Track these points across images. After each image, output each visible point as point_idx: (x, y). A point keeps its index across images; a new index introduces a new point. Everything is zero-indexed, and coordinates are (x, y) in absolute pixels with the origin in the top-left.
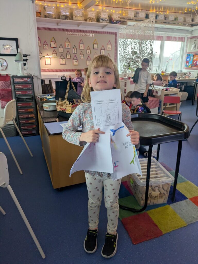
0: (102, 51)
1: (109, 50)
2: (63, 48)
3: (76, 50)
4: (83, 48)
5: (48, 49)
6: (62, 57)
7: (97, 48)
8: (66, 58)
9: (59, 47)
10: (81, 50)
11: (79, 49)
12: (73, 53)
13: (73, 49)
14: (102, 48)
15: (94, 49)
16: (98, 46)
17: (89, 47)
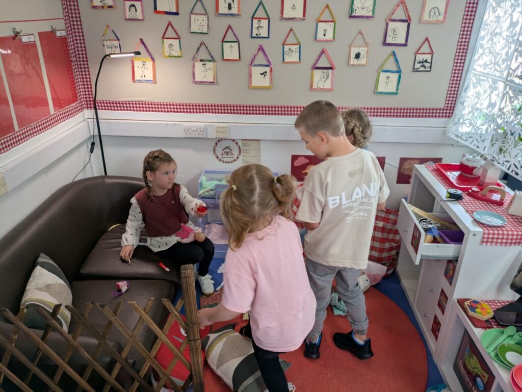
0: (392, 25)
1: (429, 23)
2: (206, 14)
3: (264, 23)
4: (299, 13)
5: (142, 20)
6: (204, 54)
7: (370, 14)
8: (217, 56)
9: (191, 13)
10: (290, 24)
11: (282, 18)
12: (252, 37)
13: (253, 18)
14: (392, 13)
15: (351, 17)
16: (374, 5)
17: (327, 10)
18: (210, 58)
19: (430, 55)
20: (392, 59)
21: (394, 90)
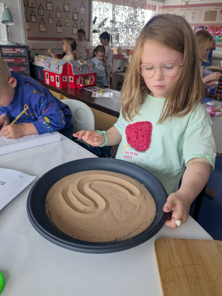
0: (74, 14)
3: (42, 11)
7: (69, 11)
8: (30, 21)
10: (50, 12)
11: (47, 10)
13: (39, 9)
14: (74, 11)
15: (65, 11)
16: (69, 8)
17: (58, 9)
18: (27, 21)
19: (83, 24)
20: (75, 24)
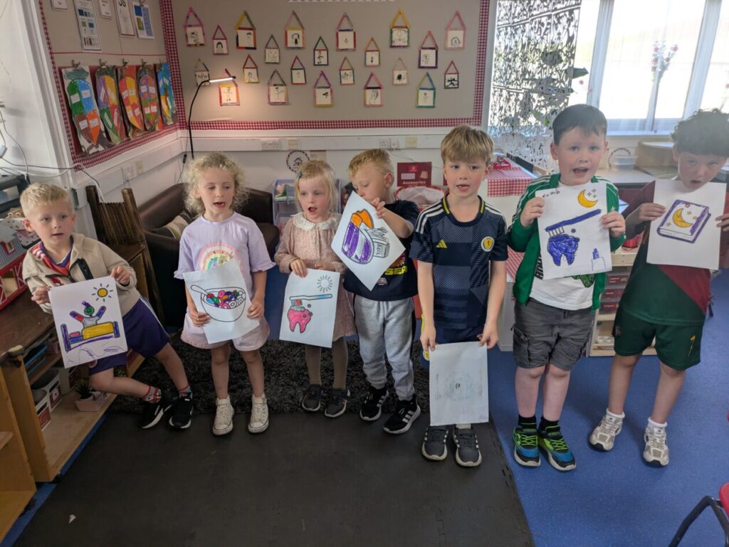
0: (424, 52)
1: (452, 49)
2: (278, 48)
3: (324, 54)
4: (351, 46)
5: (227, 54)
6: (276, 80)
7: (406, 44)
8: (287, 81)
9: (266, 47)
10: (345, 54)
11: (338, 50)
13: (315, 50)
14: (424, 42)
15: (392, 47)
16: (408, 37)
17: (372, 42)
18: (281, 83)
19: (456, 75)
20: (427, 78)
21: (432, 105)
